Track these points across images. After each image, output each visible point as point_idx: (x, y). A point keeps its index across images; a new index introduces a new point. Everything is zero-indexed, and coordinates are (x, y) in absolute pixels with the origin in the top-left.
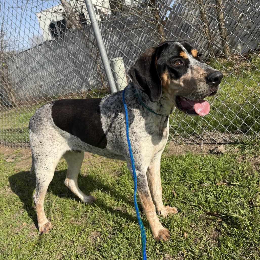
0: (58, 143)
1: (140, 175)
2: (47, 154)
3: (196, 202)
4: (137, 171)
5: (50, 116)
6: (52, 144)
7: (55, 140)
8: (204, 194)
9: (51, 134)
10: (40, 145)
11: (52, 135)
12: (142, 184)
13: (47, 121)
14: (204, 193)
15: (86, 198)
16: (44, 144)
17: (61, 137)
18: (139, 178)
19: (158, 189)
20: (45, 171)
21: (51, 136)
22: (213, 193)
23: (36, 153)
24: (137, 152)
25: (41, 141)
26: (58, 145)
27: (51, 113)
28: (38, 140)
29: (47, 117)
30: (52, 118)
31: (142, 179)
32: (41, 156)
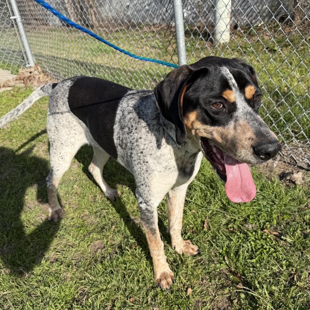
0: (76, 132)
1: (147, 209)
2: (63, 142)
3: (224, 249)
4: (144, 204)
5: (66, 100)
6: (68, 133)
7: (72, 128)
8: (240, 241)
9: (68, 121)
10: (56, 131)
11: (69, 123)
12: (149, 220)
13: (63, 105)
14: (241, 238)
15: (109, 191)
16: (60, 131)
17: (80, 126)
18: (146, 213)
19: (177, 222)
20: (60, 160)
21: (67, 123)
22: (251, 245)
23: (51, 139)
24: (146, 186)
25: (57, 127)
26: (76, 134)
27: (67, 96)
28: (54, 124)
29: (63, 99)
30: (67, 102)
31: (149, 214)
32: (56, 143)
